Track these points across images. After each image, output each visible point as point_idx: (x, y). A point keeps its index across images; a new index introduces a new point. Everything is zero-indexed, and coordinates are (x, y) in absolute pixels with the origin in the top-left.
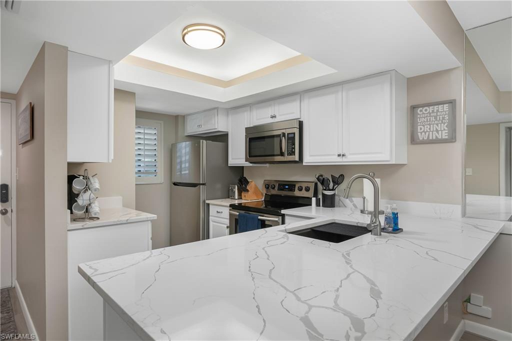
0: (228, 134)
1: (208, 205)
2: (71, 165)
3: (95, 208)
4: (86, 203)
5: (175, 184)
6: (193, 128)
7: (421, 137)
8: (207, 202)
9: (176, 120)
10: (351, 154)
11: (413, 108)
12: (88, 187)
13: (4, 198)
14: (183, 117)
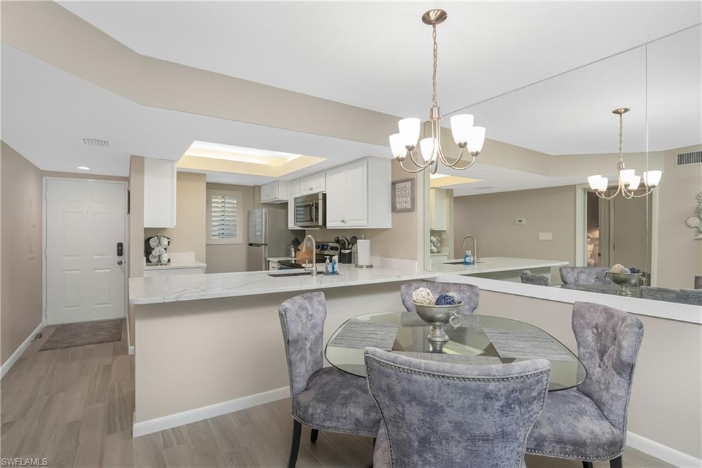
0: (287, 203)
1: (269, 261)
2: (146, 230)
3: (165, 258)
4: (158, 254)
5: (250, 245)
6: (266, 197)
7: (398, 207)
8: (268, 259)
9: (253, 191)
10: (349, 221)
11: (394, 184)
12: (159, 244)
13: (120, 253)
14: (259, 187)
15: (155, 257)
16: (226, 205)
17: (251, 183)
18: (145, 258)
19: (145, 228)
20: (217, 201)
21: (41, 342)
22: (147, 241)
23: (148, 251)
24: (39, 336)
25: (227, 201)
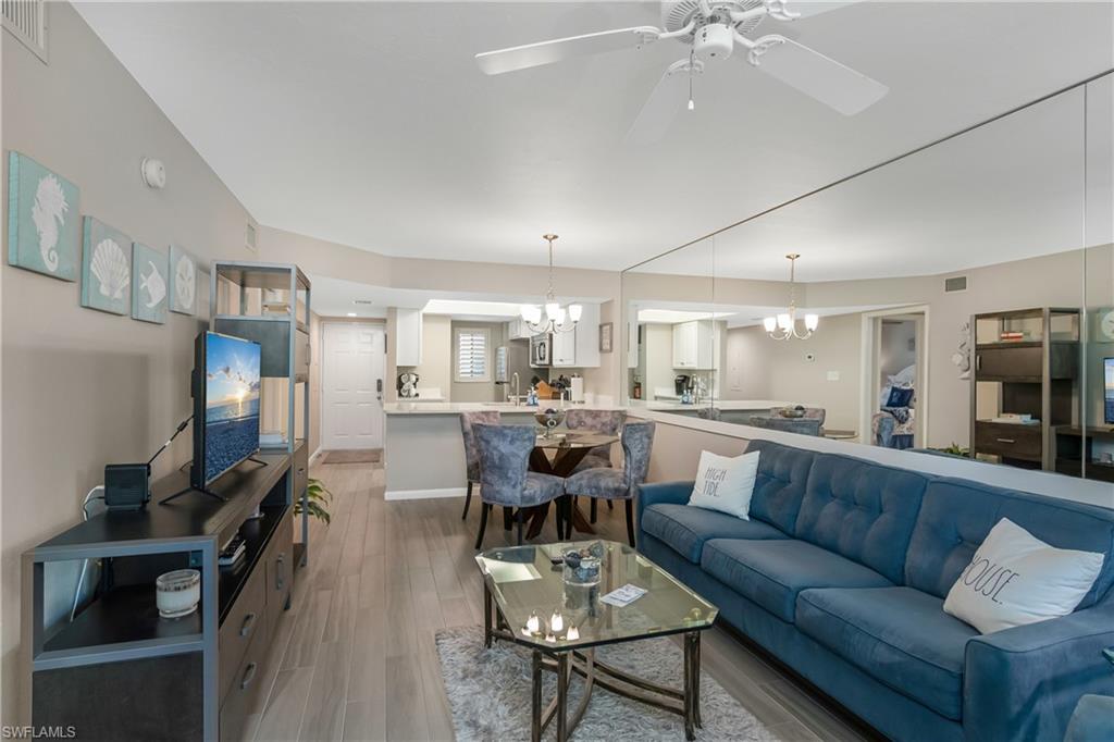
3: (413, 391)
4: (408, 388)
5: (497, 383)
6: (514, 333)
9: (502, 327)
11: (601, 327)
12: (409, 380)
13: (379, 389)
14: (508, 323)
15: (405, 391)
16: (475, 347)
17: (500, 320)
18: (397, 392)
19: (398, 367)
20: (465, 339)
21: (322, 459)
22: (399, 378)
23: (400, 385)
24: (320, 455)
25: (475, 338)
